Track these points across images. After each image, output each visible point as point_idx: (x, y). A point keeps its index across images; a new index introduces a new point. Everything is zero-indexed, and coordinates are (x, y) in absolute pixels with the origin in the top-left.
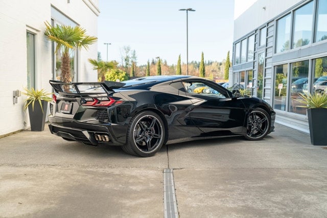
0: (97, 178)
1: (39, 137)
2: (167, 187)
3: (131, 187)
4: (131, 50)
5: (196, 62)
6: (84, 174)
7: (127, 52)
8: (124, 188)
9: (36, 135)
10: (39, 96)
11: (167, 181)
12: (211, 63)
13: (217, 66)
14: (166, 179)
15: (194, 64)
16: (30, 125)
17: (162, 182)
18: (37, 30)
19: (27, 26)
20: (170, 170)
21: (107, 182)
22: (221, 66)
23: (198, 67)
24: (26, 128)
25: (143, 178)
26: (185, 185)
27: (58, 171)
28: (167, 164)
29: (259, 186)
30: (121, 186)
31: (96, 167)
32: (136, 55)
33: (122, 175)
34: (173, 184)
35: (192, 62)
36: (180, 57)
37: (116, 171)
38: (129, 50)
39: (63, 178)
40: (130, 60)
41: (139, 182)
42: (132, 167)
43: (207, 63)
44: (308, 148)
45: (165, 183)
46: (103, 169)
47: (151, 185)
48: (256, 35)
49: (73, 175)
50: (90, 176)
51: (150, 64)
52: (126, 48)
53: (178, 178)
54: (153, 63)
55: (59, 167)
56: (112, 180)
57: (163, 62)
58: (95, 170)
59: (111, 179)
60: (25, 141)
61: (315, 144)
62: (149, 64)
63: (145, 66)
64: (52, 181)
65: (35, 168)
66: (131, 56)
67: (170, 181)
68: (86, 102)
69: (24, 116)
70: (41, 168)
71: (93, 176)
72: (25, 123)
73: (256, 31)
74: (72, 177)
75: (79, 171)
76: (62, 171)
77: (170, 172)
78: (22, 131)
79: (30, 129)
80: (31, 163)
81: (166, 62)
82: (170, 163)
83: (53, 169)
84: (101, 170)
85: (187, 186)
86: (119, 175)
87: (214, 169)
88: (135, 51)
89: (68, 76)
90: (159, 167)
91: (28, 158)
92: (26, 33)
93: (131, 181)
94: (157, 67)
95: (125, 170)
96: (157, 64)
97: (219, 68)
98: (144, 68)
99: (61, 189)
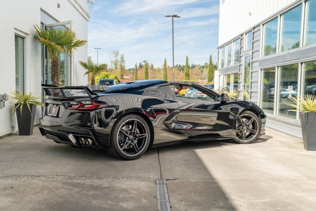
0: (84, 192)
1: (26, 142)
2: (161, 203)
3: (121, 204)
4: (119, 54)
5: (180, 65)
6: (70, 187)
7: (116, 56)
8: (114, 205)
9: (23, 140)
10: (27, 100)
11: (160, 195)
12: (194, 67)
13: (200, 69)
14: (160, 192)
15: (178, 68)
16: (18, 129)
17: (156, 197)
18: (26, 34)
19: (15, 29)
20: (163, 181)
21: (95, 197)
22: (204, 70)
23: (183, 70)
24: (14, 132)
25: (134, 192)
26: (181, 201)
27: (41, 183)
28: (160, 173)
29: (263, 202)
30: (110, 202)
31: (84, 178)
32: (124, 59)
33: (111, 188)
34: (167, 200)
35: (177, 65)
36: (165, 61)
37: (105, 183)
38: (118, 54)
39: (46, 192)
40: (119, 63)
41: (131, 197)
42: (122, 178)
43: (191, 66)
44: (302, 153)
45: (159, 198)
46: (91, 181)
47: (144, 201)
48: (241, 39)
49: (57, 189)
50: (76, 190)
51: (138, 67)
52: (115, 52)
53: (172, 191)
54: (141, 66)
55: (43, 179)
56: (100, 195)
57: (150, 65)
58: (82, 182)
59: (99, 193)
60: (11, 147)
61: (308, 149)
62: (136, 67)
63: (133, 69)
64: (34, 197)
65: (16, 179)
66: (119, 60)
67: (165, 196)
68: (71, 106)
69: (11, 120)
70: (23, 179)
71: (80, 189)
72: (13, 127)
73: (242, 35)
74: (57, 192)
75: (64, 183)
76: (46, 184)
77: (163, 184)
78: (10, 135)
79: (18, 133)
80: (14, 173)
81: (152, 66)
82: (162, 172)
83: (36, 181)
84: (88, 182)
85: (183, 202)
86: (108, 188)
87: (210, 180)
88: (123, 56)
89: (58, 79)
90: (151, 177)
91: (11, 168)
92: (14, 36)
93: (121, 196)
94: (144, 70)
95: (115, 181)
96: (144, 68)
97: (202, 71)
98: (132, 71)
99: (43, 207)
